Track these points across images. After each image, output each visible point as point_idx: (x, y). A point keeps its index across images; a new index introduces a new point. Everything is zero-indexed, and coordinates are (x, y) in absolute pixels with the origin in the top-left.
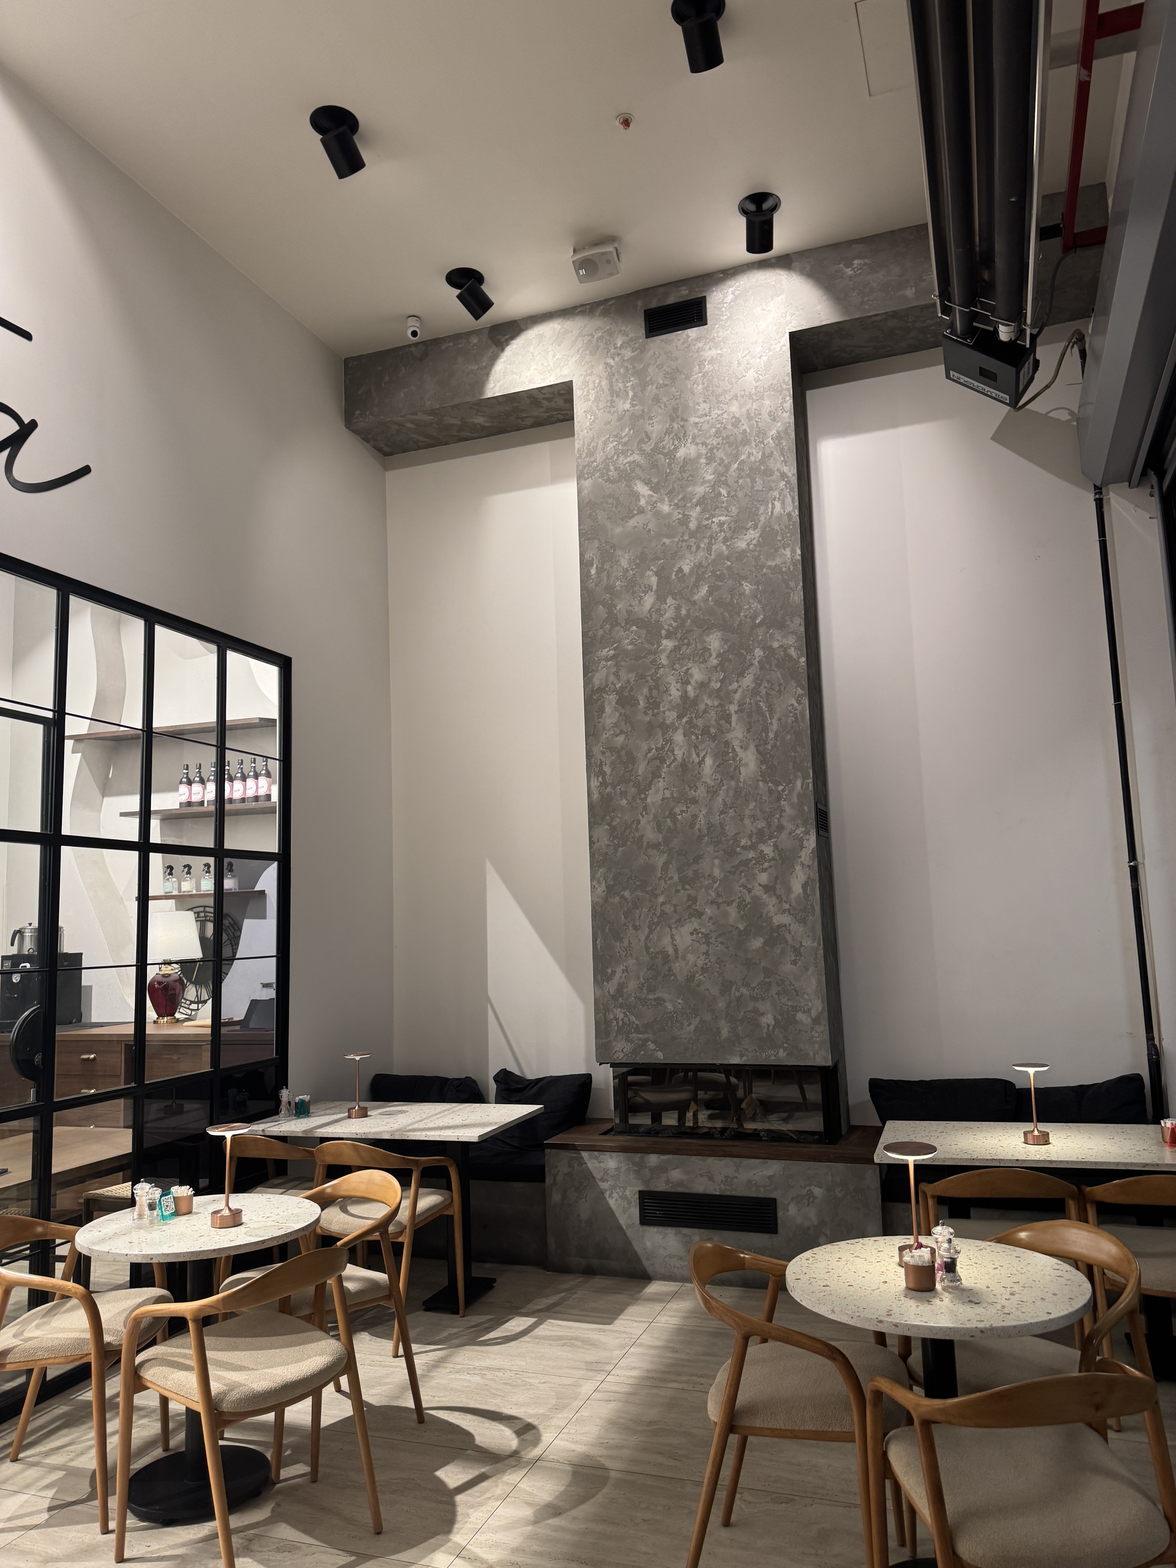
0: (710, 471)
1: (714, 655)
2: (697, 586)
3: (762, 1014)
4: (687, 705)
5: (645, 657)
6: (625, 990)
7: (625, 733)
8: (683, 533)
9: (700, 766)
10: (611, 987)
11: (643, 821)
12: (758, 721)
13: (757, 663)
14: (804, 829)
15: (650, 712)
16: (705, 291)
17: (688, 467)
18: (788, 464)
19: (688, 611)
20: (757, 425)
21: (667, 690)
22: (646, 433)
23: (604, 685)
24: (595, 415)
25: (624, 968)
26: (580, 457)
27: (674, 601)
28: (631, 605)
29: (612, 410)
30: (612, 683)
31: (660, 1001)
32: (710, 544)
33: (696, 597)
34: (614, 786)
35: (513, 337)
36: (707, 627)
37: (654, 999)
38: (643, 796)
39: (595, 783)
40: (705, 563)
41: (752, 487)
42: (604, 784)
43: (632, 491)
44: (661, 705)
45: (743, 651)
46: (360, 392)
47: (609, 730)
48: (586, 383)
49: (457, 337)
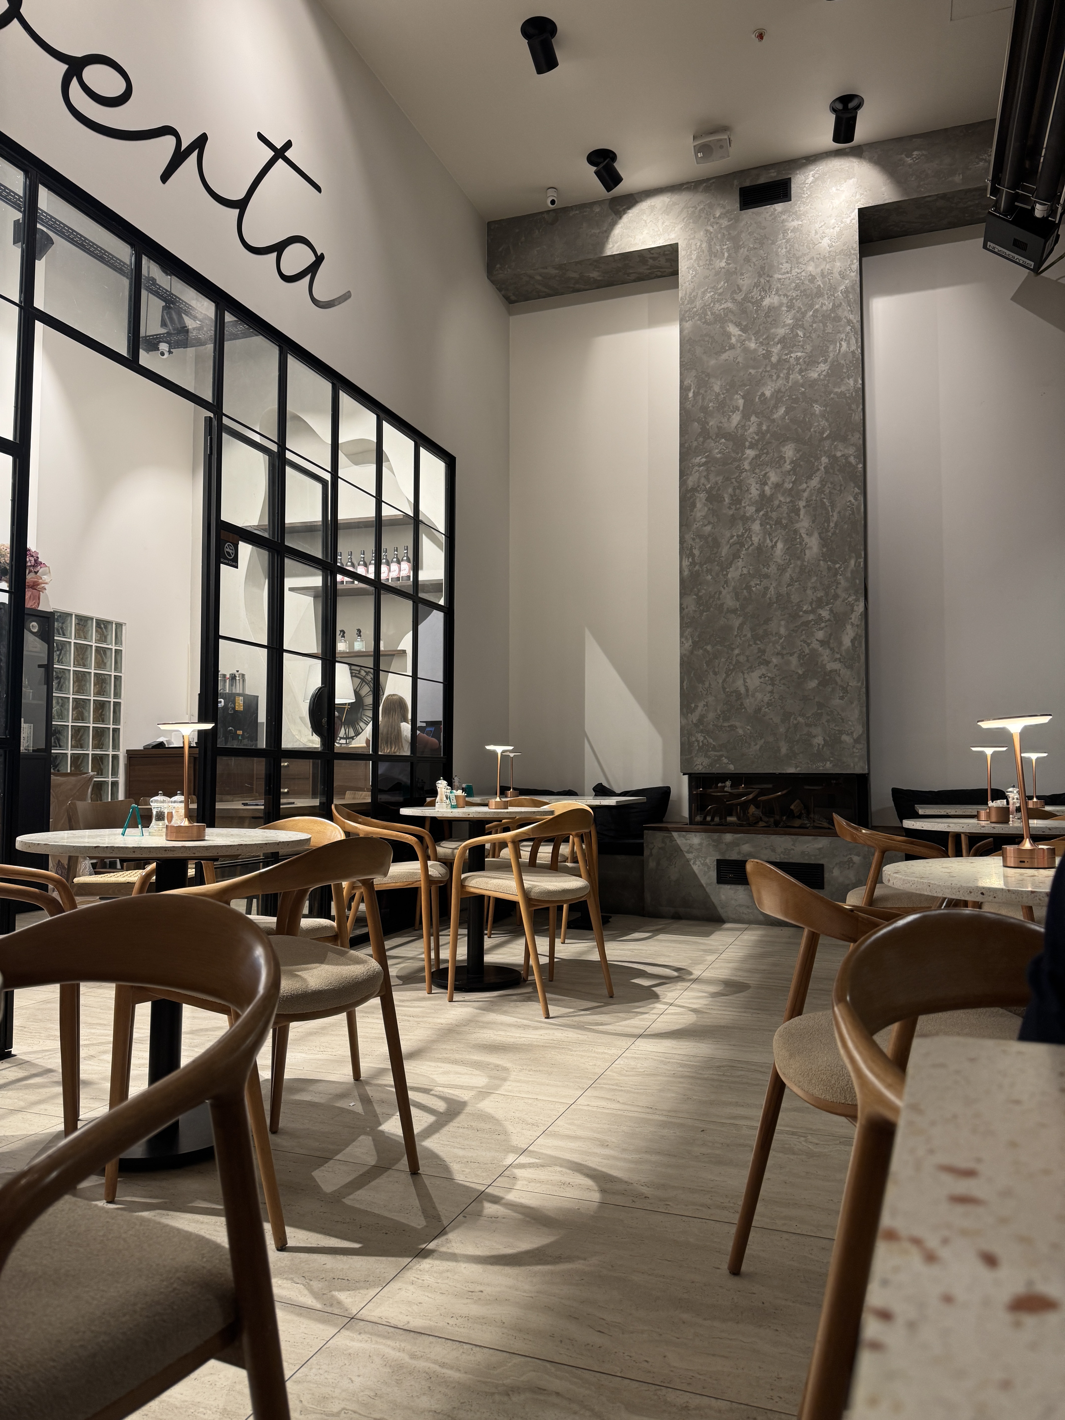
0: (789, 317)
1: (788, 462)
2: (776, 407)
3: (815, 737)
4: (764, 501)
5: (731, 463)
6: (705, 720)
7: (712, 523)
8: (766, 365)
9: (772, 549)
10: (694, 717)
11: (724, 592)
12: (822, 514)
13: (823, 469)
14: (855, 597)
15: (733, 507)
16: (791, 174)
17: (772, 313)
18: (854, 313)
19: (768, 427)
20: (830, 281)
21: (748, 490)
22: (738, 286)
23: (696, 486)
24: (696, 270)
25: (705, 703)
26: (683, 304)
27: (757, 419)
28: (721, 422)
29: (711, 267)
30: (703, 485)
31: (733, 728)
32: (788, 374)
33: (775, 416)
34: (701, 565)
35: (630, 207)
36: (783, 440)
37: (729, 726)
38: (725, 573)
39: (686, 563)
40: (783, 390)
41: (824, 331)
42: (693, 564)
43: (725, 331)
44: (743, 502)
45: (812, 459)
46: (500, 249)
47: (699, 522)
48: (689, 246)
49: (582, 207)
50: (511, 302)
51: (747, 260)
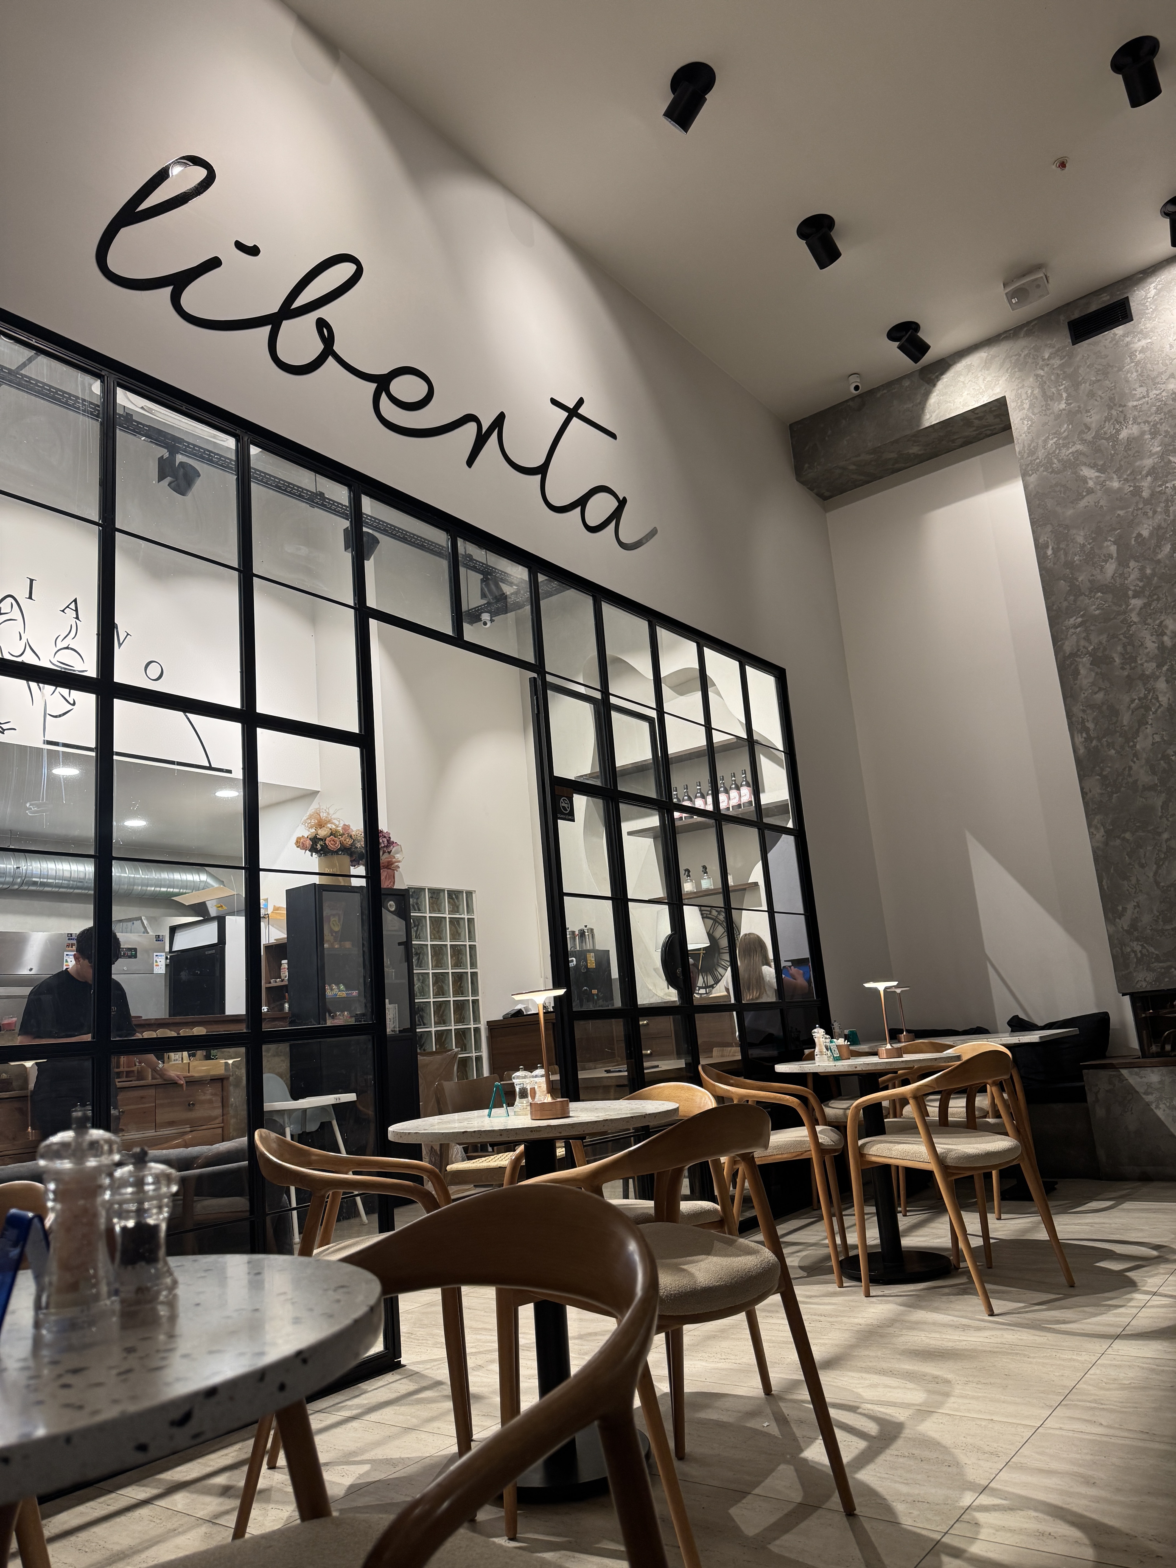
0: (1156, 444)
2: (1159, 546)
4: (1165, 654)
5: (1115, 618)
6: (1139, 924)
7: (1104, 689)
8: (1137, 503)
10: (1125, 922)
11: (1135, 767)
15: (1128, 667)
16: (1127, 293)
17: (1133, 445)
19: (1153, 570)
21: (1142, 645)
22: (1085, 425)
23: (1075, 650)
24: (1031, 420)
25: (1135, 904)
26: (1022, 457)
27: (1137, 564)
28: (1093, 575)
29: (1048, 412)
30: (1084, 647)
33: (1160, 556)
34: (1099, 739)
35: (944, 372)
38: (1131, 744)
39: (1079, 739)
40: (1164, 525)
42: (1089, 739)
43: (1079, 476)
44: (1138, 659)
46: (807, 448)
47: (1086, 690)
48: (1019, 396)
49: (889, 385)
50: (825, 498)
51: (1091, 395)
